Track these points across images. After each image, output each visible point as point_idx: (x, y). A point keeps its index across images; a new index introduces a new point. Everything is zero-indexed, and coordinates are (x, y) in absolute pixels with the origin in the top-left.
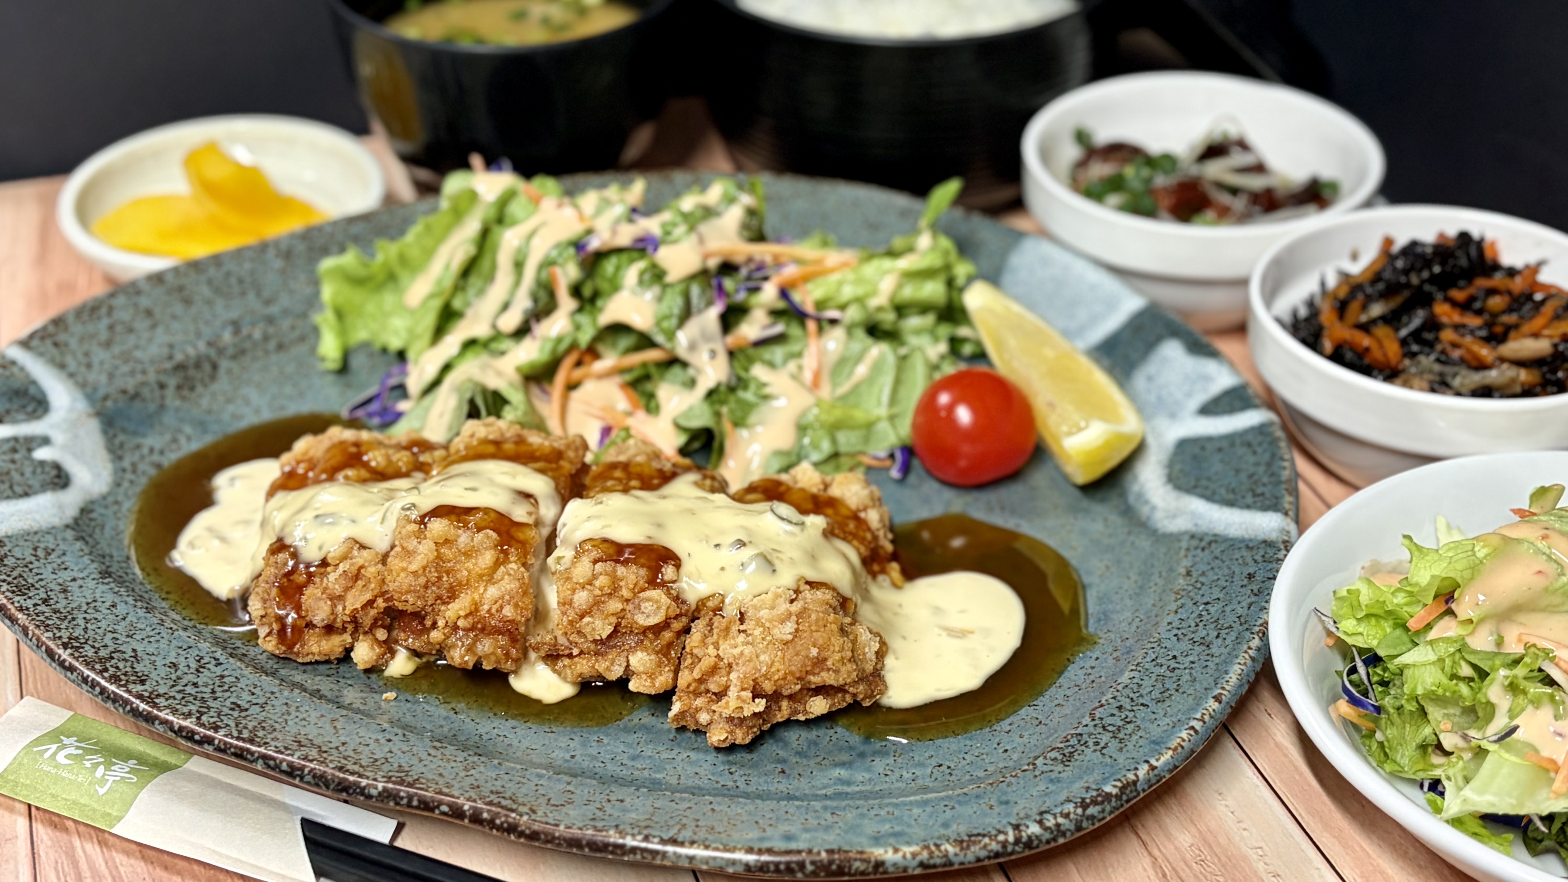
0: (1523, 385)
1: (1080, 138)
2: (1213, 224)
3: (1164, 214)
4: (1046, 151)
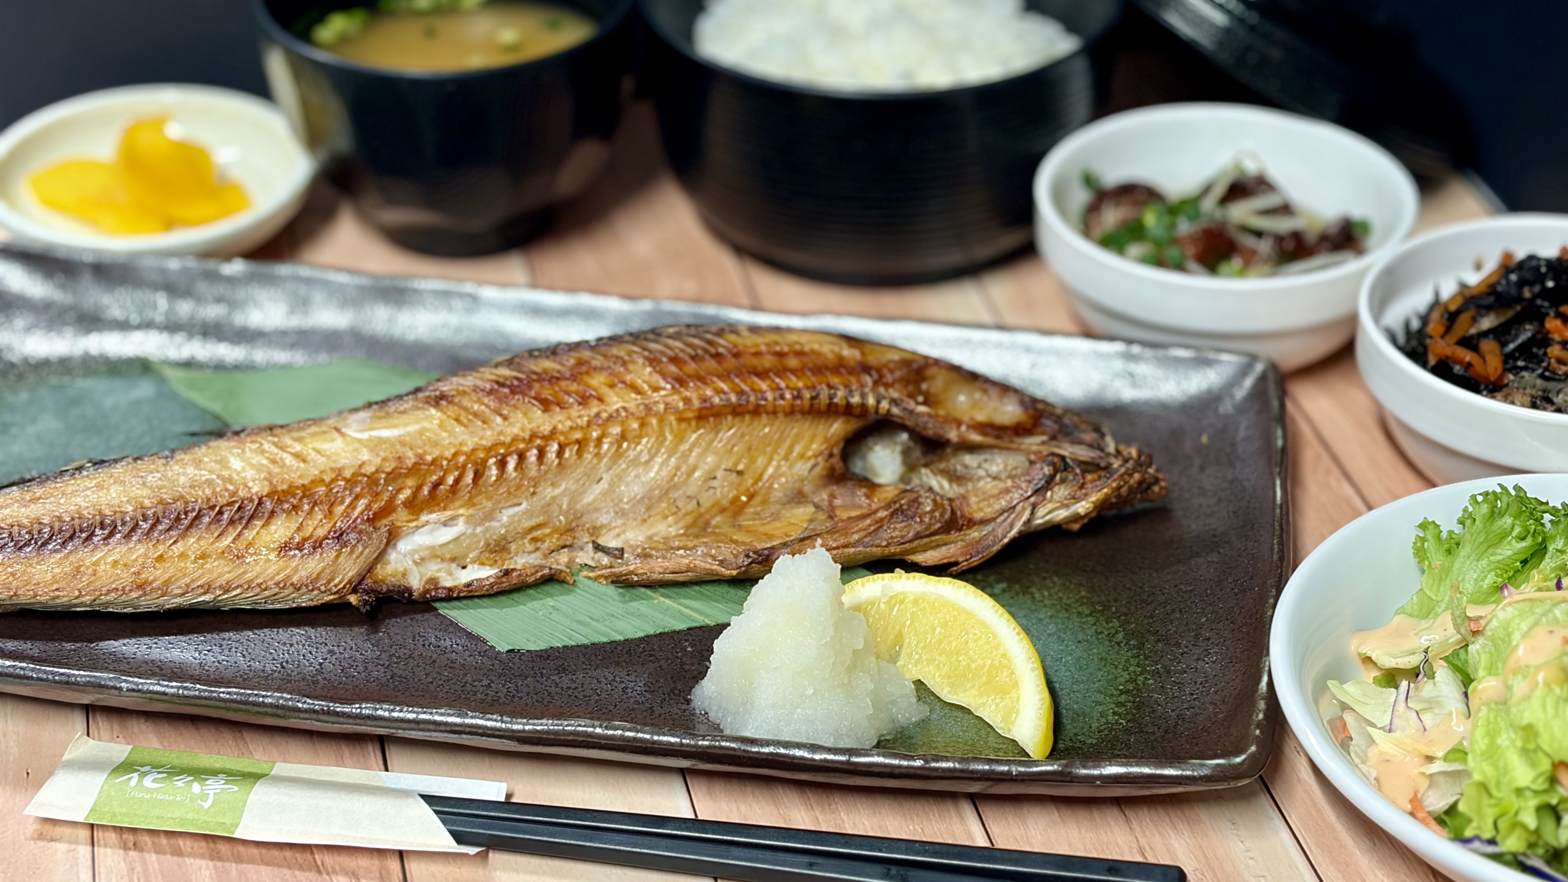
1: (1089, 180)
2: (1242, 273)
3: (1192, 265)
4: (1059, 197)
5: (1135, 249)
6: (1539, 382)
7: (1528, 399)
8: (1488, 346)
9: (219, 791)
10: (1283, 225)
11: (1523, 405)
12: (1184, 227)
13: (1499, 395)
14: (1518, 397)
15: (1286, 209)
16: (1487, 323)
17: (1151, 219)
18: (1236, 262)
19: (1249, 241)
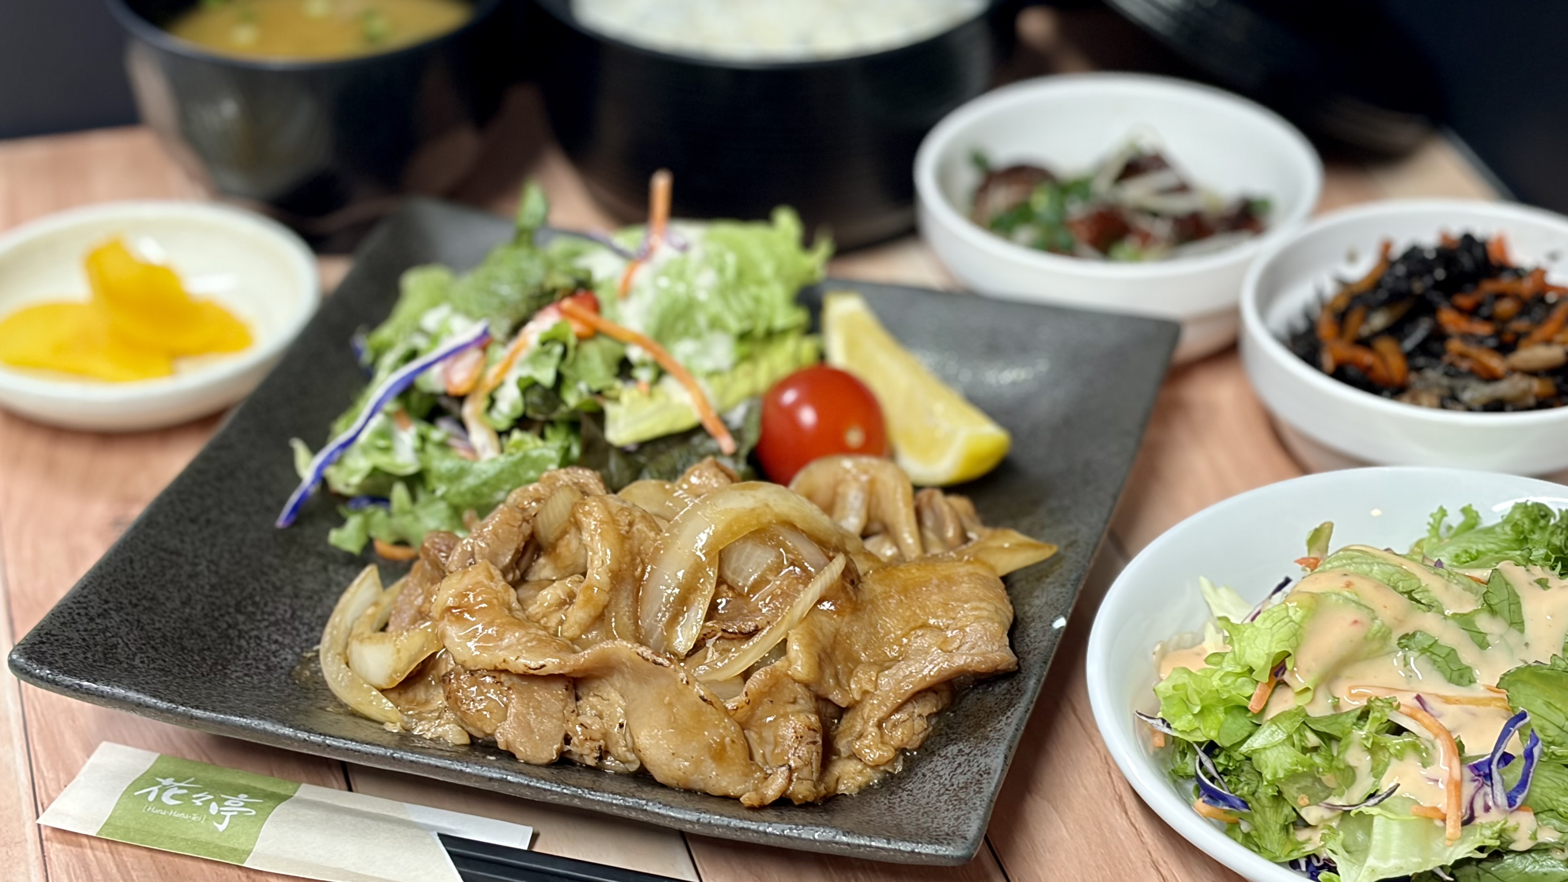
0: (1537, 396)
1: (979, 160)
2: (1136, 258)
3: (1086, 249)
4: (944, 179)
5: (1025, 233)
6: (1445, 381)
7: (1435, 401)
8: (1385, 345)
9: (235, 813)
10: (1180, 205)
11: (1431, 406)
12: (1077, 209)
13: (1406, 397)
14: (1425, 398)
15: (1183, 188)
16: (1379, 320)
17: (1041, 201)
18: (1129, 246)
19: (1144, 224)
